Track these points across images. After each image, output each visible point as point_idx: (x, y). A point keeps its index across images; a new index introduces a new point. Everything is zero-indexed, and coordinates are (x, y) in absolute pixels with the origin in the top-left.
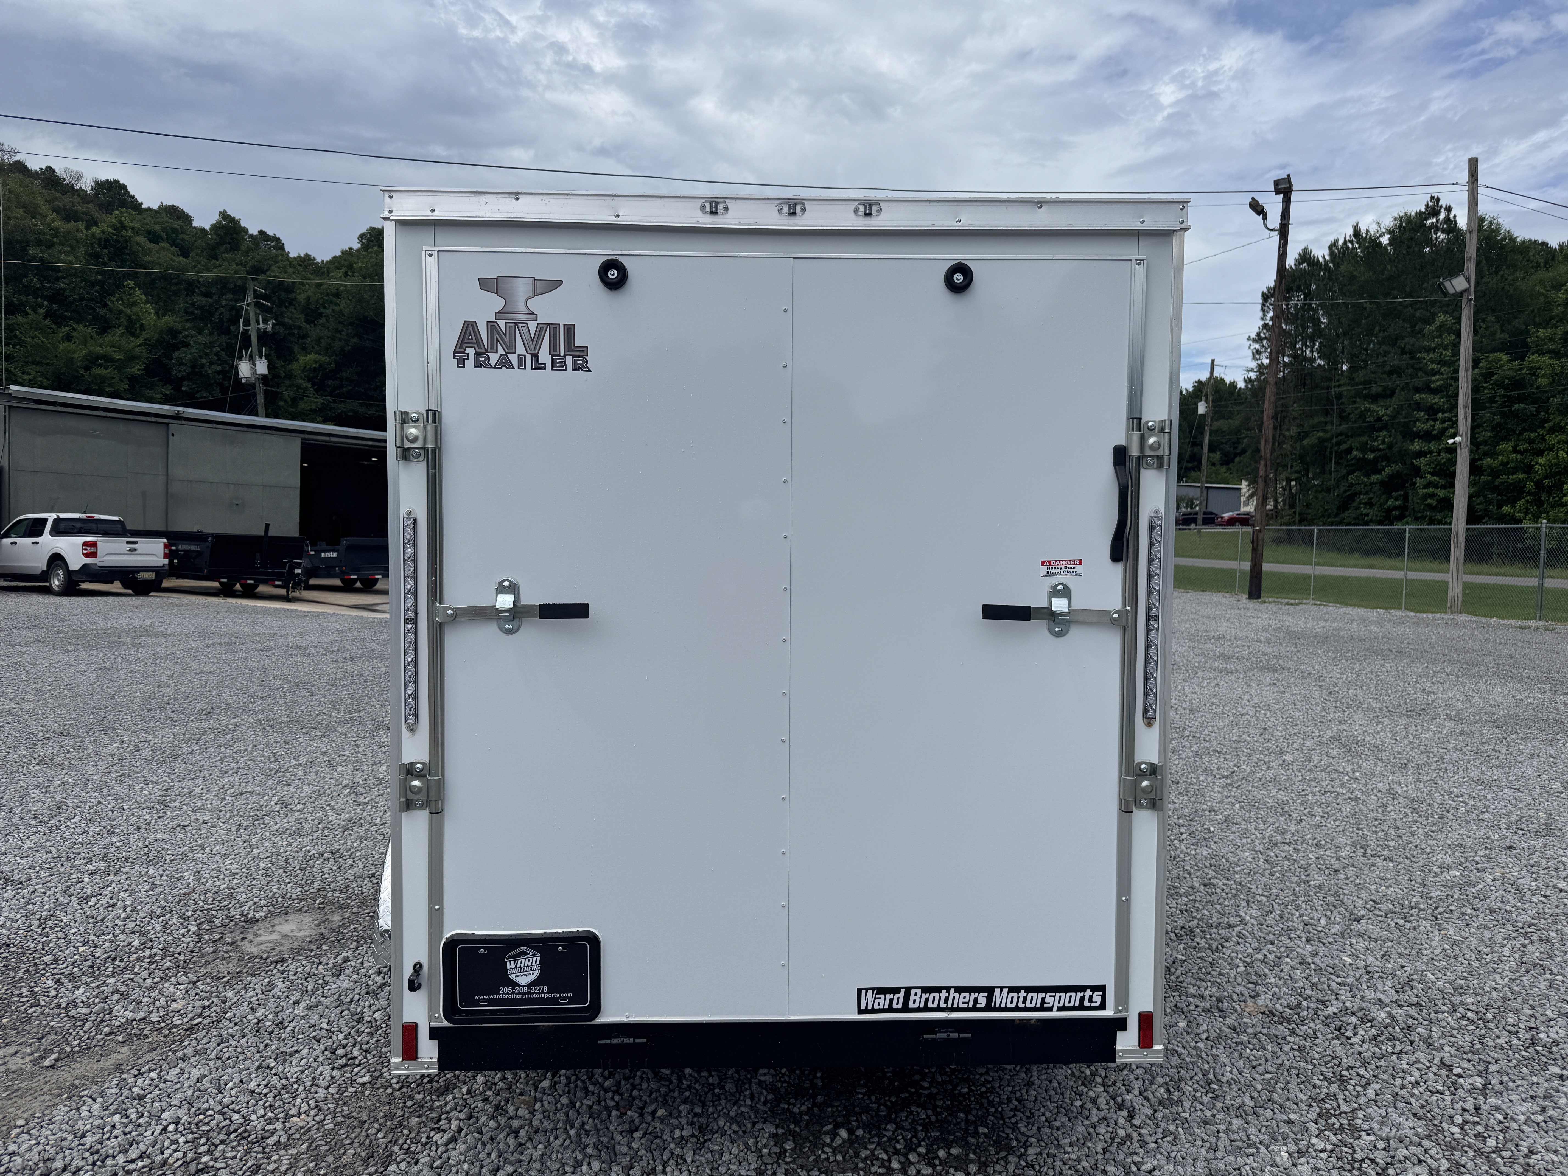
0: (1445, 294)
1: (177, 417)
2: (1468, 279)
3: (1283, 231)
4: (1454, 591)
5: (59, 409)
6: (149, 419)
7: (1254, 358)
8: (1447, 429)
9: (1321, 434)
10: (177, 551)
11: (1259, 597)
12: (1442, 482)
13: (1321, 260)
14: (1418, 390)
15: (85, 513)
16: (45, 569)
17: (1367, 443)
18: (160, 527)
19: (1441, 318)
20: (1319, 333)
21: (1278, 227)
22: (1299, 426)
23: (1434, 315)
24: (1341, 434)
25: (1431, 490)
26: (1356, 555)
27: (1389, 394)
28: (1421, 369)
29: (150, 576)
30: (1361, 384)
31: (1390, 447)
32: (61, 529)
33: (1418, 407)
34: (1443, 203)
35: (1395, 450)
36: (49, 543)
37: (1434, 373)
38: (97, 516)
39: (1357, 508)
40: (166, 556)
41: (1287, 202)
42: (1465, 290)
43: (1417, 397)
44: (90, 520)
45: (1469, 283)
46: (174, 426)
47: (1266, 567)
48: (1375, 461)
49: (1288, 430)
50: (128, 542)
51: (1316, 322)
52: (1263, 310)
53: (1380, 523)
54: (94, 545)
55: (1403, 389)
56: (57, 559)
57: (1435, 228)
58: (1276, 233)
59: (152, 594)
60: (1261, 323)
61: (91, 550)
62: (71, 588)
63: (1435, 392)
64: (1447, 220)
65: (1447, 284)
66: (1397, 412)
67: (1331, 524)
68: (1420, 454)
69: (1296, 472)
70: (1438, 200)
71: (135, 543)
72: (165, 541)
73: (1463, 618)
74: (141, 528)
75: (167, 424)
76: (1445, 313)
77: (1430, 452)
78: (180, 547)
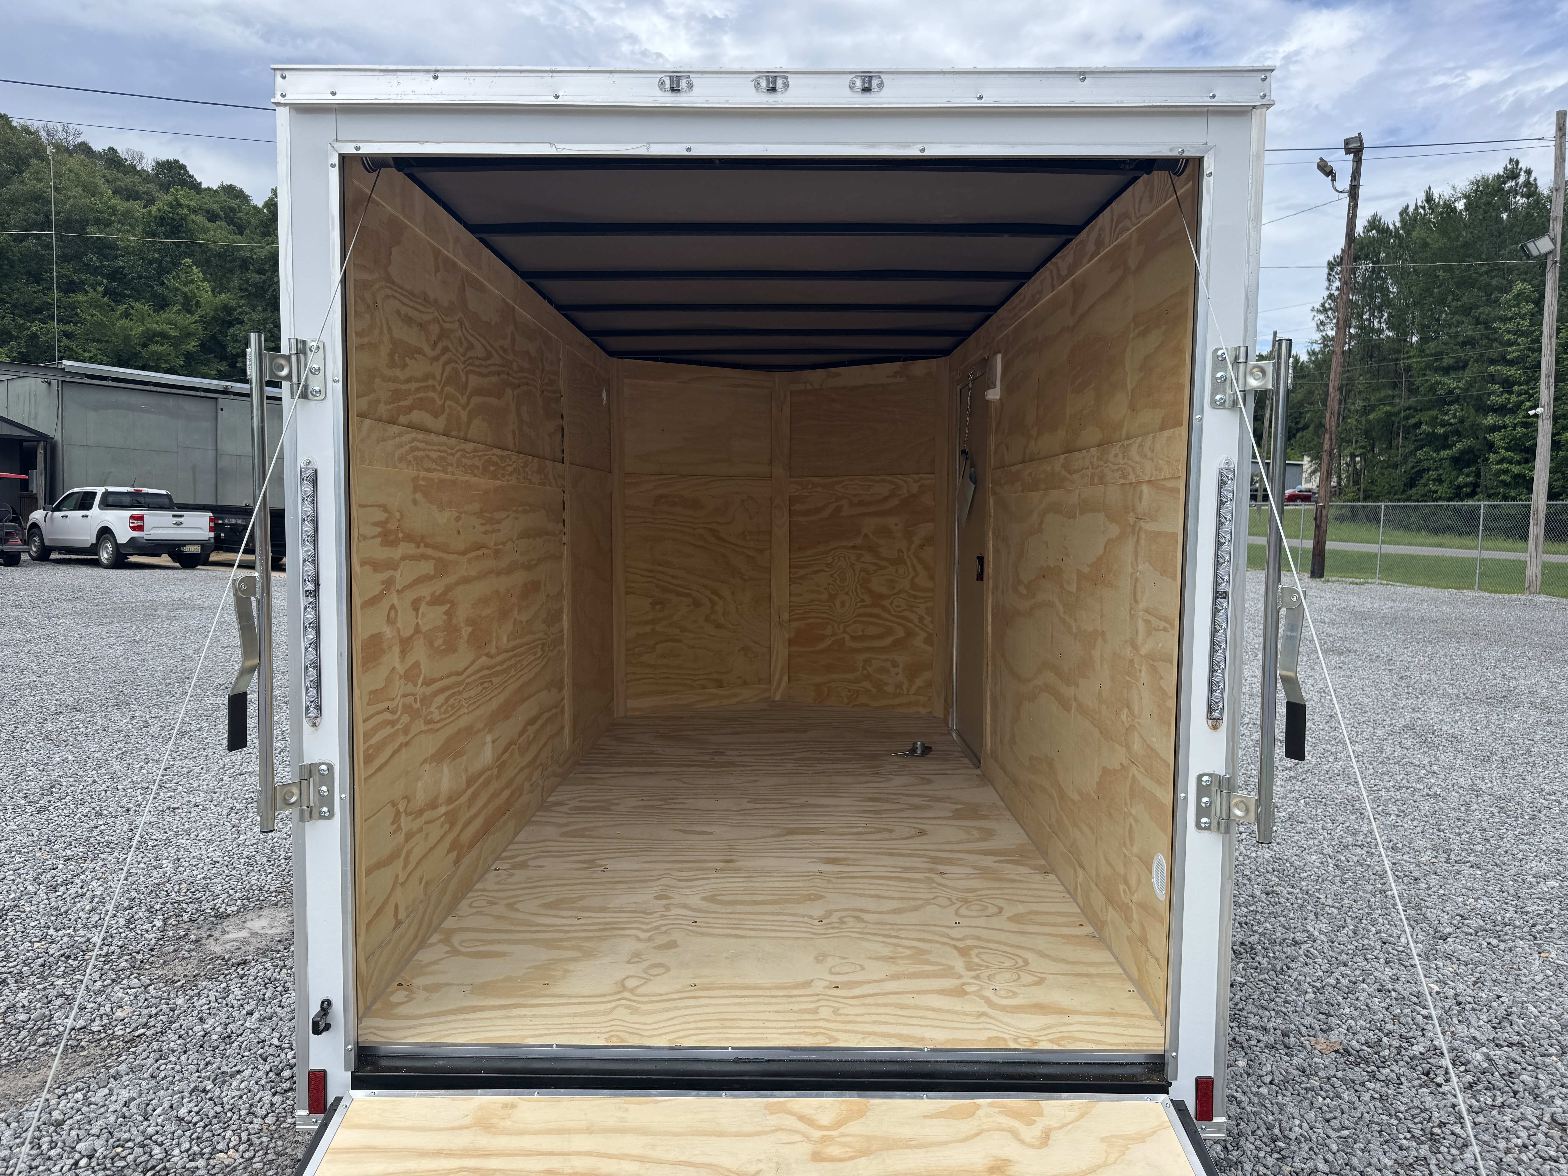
0: (1529, 256)
1: (225, 392)
2: (1553, 240)
3: (1354, 193)
4: (1533, 570)
5: (110, 383)
6: (198, 394)
7: (1318, 329)
8: (1522, 402)
9: (1388, 408)
10: (224, 524)
11: (1321, 576)
12: (1517, 457)
13: (1391, 227)
14: (1492, 362)
15: (133, 486)
16: (94, 542)
17: (1437, 417)
18: (211, 502)
19: (1519, 286)
20: (1387, 303)
21: (1347, 188)
22: (1365, 399)
23: (1511, 283)
24: (1409, 408)
25: (1505, 466)
26: (1424, 533)
27: (1461, 366)
28: (1496, 340)
29: (195, 549)
30: (1432, 355)
31: (1462, 421)
32: (110, 502)
33: (1493, 379)
34: (1523, 165)
35: (1467, 424)
36: (98, 516)
37: (1510, 343)
38: (145, 490)
39: (1426, 485)
40: (211, 529)
41: (1358, 161)
42: (1550, 252)
43: (1492, 369)
44: (138, 494)
45: (1554, 243)
46: (223, 401)
47: (1329, 545)
48: (1445, 436)
49: (1354, 404)
50: (174, 516)
51: (1385, 292)
52: (1329, 280)
53: (1450, 499)
54: (141, 518)
55: (1476, 361)
56: (105, 532)
57: (1514, 192)
58: (1346, 195)
59: (199, 567)
60: (1326, 293)
61: (138, 524)
62: (120, 562)
63: (1511, 363)
64: (1527, 184)
65: (1531, 246)
66: (1470, 385)
67: (1399, 501)
68: (1494, 429)
69: (1361, 447)
70: (1517, 162)
71: (181, 516)
72: (211, 514)
73: (1542, 599)
74: (192, 502)
75: (216, 399)
76: (1524, 280)
77: (1505, 427)
78: (226, 521)
